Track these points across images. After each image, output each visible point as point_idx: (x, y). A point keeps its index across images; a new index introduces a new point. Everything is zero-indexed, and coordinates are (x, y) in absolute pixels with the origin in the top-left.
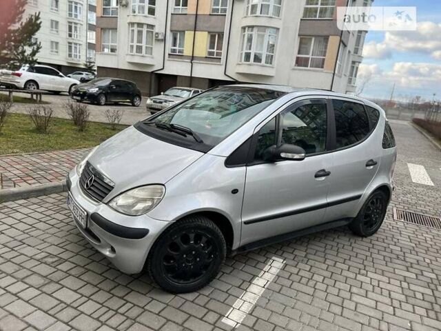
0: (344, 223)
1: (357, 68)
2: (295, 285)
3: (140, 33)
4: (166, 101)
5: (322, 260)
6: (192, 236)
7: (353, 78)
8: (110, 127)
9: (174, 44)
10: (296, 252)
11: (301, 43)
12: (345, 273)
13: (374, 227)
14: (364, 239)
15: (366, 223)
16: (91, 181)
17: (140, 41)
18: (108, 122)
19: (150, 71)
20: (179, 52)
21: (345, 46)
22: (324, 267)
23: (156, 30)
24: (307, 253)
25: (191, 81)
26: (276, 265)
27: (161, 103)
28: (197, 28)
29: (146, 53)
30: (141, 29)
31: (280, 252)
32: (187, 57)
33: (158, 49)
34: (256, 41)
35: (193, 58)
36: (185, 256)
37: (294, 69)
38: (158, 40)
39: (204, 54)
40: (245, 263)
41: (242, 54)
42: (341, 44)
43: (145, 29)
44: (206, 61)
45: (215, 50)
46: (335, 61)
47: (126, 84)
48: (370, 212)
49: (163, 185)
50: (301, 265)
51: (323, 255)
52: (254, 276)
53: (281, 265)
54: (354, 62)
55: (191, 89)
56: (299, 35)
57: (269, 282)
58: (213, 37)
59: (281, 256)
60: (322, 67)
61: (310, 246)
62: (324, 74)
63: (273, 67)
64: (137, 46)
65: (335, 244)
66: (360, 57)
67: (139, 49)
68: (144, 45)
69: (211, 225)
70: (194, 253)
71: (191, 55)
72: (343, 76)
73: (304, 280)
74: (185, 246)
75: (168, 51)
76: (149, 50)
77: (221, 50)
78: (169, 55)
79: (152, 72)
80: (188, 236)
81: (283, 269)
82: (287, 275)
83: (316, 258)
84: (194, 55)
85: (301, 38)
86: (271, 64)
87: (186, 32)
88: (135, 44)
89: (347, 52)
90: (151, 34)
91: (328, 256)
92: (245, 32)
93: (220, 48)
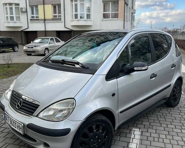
0: (164, 101)
1: (134, 16)
2: (153, 143)
3: (11, 9)
4: (35, 46)
5: (159, 125)
6: (94, 127)
7: (133, 21)
8: (6, 66)
9: (33, 14)
10: (144, 123)
11: (104, 6)
12: (175, 130)
13: (178, 101)
14: (174, 108)
15: (174, 99)
16: (20, 103)
17: (12, 13)
18: (5, 63)
19: (20, 30)
20: (36, 18)
21: (127, 5)
22: (162, 129)
23: (21, 6)
24: (150, 123)
25: (46, 33)
26: (136, 133)
27: (32, 48)
28: (45, 3)
29: (16, 20)
30: (11, 6)
31: (135, 125)
32: (41, 20)
33: (23, 17)
34: (80, 7)
35: (45, 20)
36: (92, 140)
37: (102, 20)
38: (23, 12)
39: (51, 17)
40: (119, 136)
41: (73, 15)
42: (125, 4)
43: (14, 7)
44: (53, 21)
45: (57, 14)
46: (124, 14)
47: (7, 39)
48: (175, 93)
49: (73, 98)
50: (150, 130)
51: (158, 121)
52: (129, 143)
53: (140, 133)
54: (132, 13)
55: (48, 37)
56: (103, 2)
57: (138, 145)
58: (55, 7)
59: (137, 127)
60: (118, 18)
61: (149, 118)
62: (119, 21)
63: (91, 21)
64: (10, 17)
65: (161, 114)
66: (135, 10)
67: (12, 18)
68: (14, 15)
69: (104, 118)
70: (97, 137)
71: (44, 18)
72: (128, 21)
73: (156, 139)
74: (91, 134)
75: (29, 18)
76: (18, 18)
77: (61, 14)
78: (30, 19)
79: (22, 31)
80: (92, 127)
81: (142, 135)
82: (145, 138)
83: (155, 124)
84: (46, 18)
85: (104, 3)
86: (90, 18)
87: (39, 6)
88: (9, 15)
89: (129, 8)
90: (18, 9)
91: (161, 122)
92: (72, 2)
93: (60, 12)
